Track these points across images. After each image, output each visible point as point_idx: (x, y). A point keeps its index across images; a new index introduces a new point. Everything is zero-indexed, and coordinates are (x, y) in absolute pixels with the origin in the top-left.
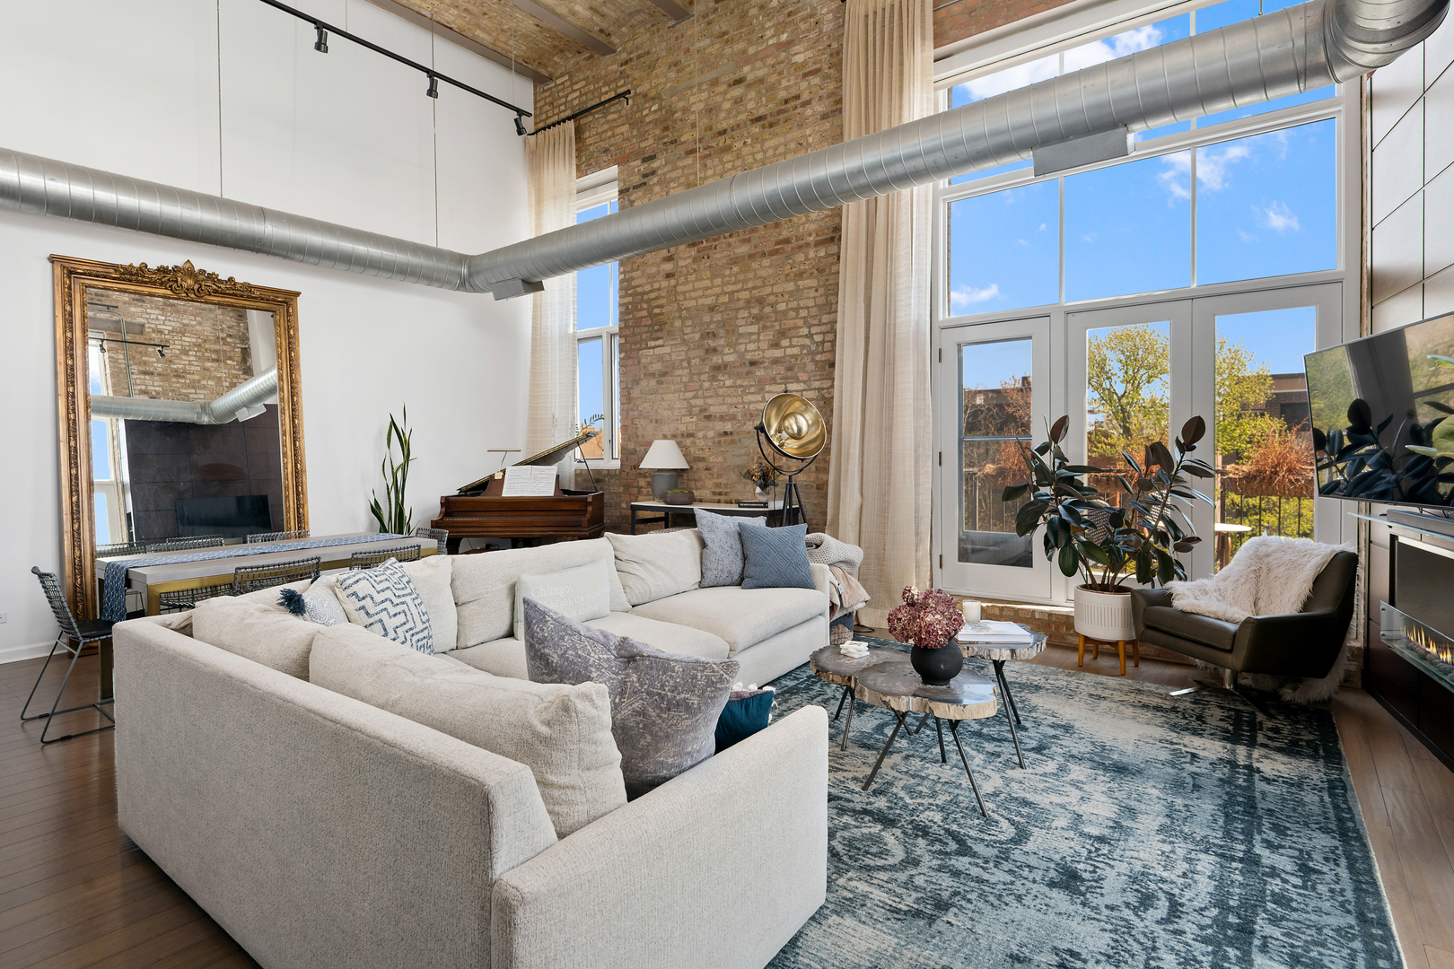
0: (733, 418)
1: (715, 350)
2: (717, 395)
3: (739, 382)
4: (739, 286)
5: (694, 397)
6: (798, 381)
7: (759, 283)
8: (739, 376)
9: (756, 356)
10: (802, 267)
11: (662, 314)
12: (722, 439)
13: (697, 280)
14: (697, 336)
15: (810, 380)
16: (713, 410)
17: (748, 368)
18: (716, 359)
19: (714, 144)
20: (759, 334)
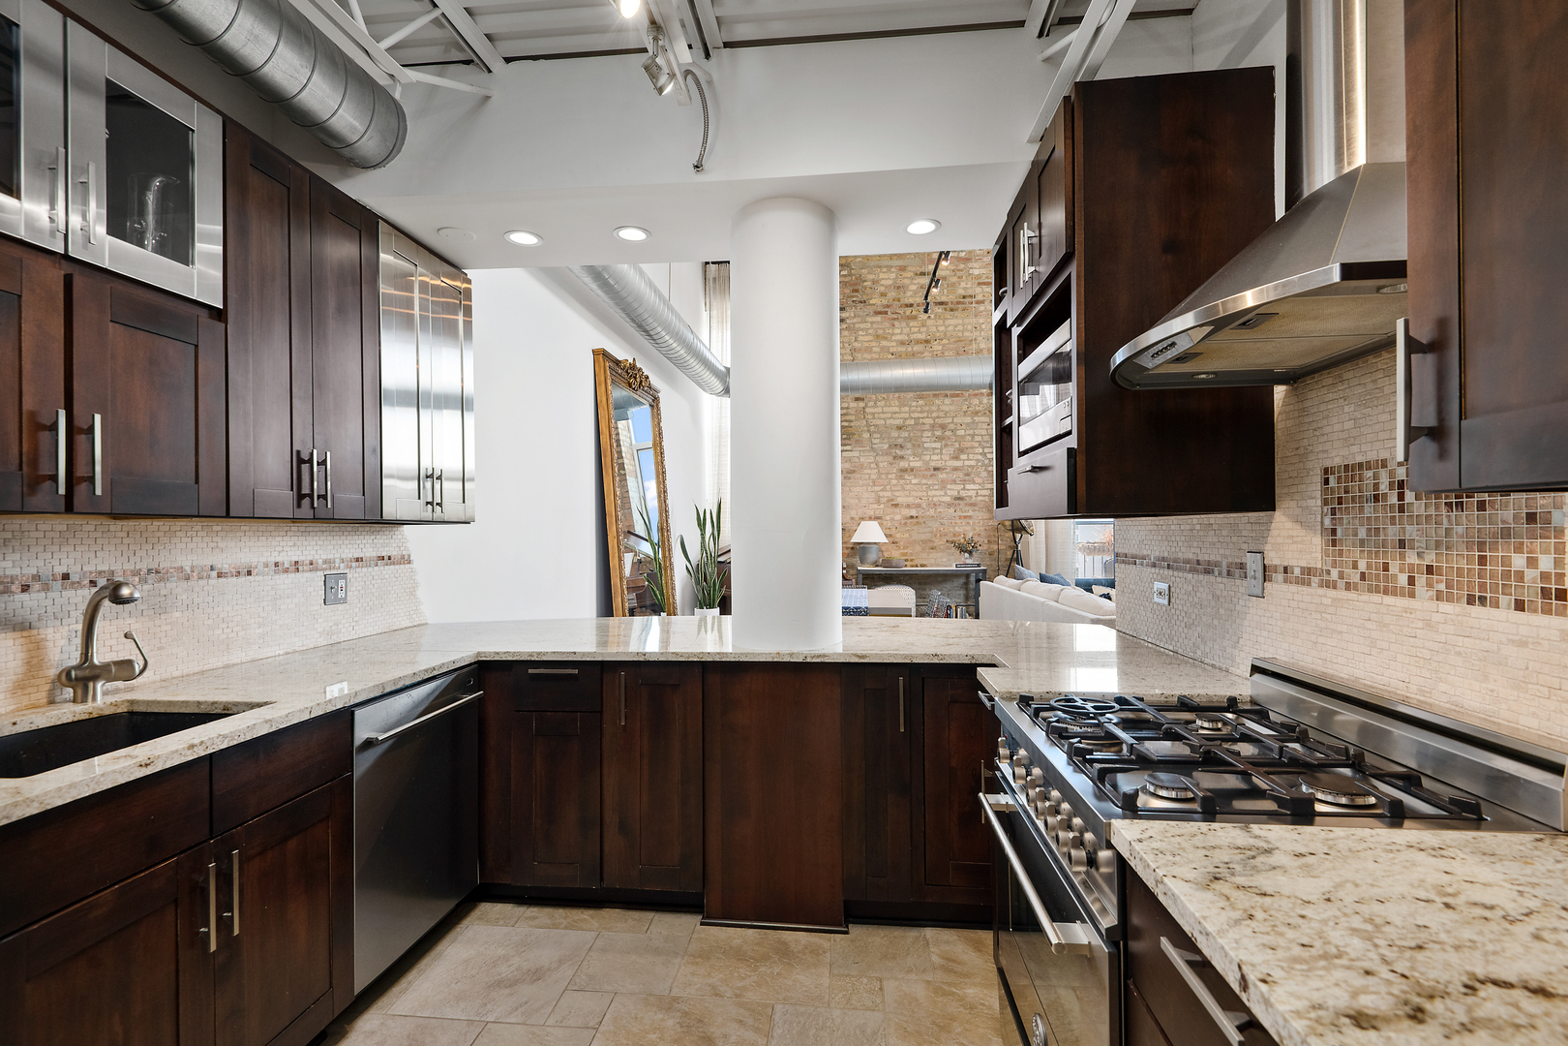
0: (919, 506)
1: (902, 457)
2: (903, 489)
3: (924, 481)
4: (925, 415)
5: (882, 490)
6: (974, 483)
7: (942, 414)
8: (924, 476)
9: (939, 464)
10: (977, 408)
11: (851, 427)
12: (909, 521)
13: (886, 406)
14: (886, 446)
15: (983, 482)
16: (899, 500)
17: (932, 472)
18: (903, 464)
19: (901, 312)
20: (941, 449)
